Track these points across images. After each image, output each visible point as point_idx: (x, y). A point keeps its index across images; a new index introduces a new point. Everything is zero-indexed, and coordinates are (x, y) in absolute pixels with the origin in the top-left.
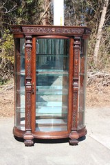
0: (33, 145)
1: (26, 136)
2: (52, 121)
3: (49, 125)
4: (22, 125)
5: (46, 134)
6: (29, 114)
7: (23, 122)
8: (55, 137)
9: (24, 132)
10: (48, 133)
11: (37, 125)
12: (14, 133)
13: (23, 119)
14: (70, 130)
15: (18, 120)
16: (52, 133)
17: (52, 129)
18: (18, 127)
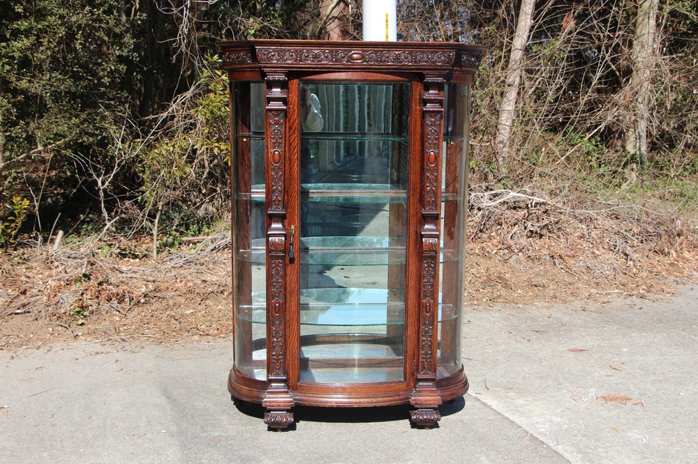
0: (292, 427)
1: (269, 399)
2: (356, 352)
3: (345, 364)
4: (258, 364)
5: (336, 390)
6: (278, 328)
7: (260, 355)
8: (364, 402)
9: (264, 385)
10: (343, 390)
11: (304, 364)
12: (232, 388)
13: (259, 345)
14: (413, 379)
15: (246, 346)
16: (354, 390)
17: (356, 376)
18: (245, 369)
